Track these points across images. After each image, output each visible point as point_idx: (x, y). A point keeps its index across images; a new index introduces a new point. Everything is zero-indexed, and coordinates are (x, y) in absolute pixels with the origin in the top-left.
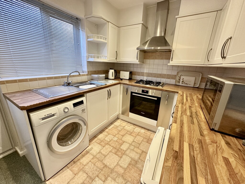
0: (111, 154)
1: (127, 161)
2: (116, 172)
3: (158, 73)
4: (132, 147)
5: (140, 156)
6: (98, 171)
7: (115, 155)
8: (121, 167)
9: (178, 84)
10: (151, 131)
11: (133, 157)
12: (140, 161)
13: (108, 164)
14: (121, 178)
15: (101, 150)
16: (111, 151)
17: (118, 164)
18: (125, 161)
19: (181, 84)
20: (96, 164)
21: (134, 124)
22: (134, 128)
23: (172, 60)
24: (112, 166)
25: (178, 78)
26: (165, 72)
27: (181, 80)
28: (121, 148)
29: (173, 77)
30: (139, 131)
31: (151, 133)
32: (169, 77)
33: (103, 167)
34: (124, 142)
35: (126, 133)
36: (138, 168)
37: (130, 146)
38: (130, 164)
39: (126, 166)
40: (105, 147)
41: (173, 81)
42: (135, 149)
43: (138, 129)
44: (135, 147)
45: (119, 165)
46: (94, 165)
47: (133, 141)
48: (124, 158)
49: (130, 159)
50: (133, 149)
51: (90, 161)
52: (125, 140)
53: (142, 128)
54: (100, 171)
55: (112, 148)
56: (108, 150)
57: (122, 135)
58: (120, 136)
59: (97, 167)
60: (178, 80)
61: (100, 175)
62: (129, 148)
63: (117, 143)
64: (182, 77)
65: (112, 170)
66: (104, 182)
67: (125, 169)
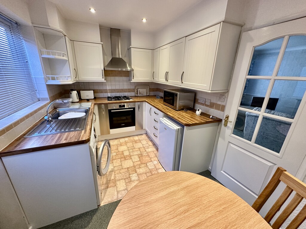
0: (123, 162)
1: (136, 158)
2: (137, 165)
3: (120, 88)
4: (131, 151)
5: (140, 151)
6: (127, 173)
7: (126, 161)
8: (136, 162)
9: (137, 95)
10: (131, 136)
11: (137, 154)
12: (142, 153)
13: (128, 166)
14: (142, 165)
15: (113, 165)
16: (121, 161)
17: (133, 162)
18: (136, 159)
19: (139, 95)
20: (121, 172)
21: (116, 139)
22: (119, 140)
23: (133, 79)
24: (132, 165)
25: (136, 91)
26: (126, 87)
27: (139, 92)
28: (125, 155)
29: (133, 90)
30: (124, 140)
31: (133, 137)
32: (129, 91)
33: (128, 169)
34: (123, 152)
35: (117, 146)
36: (144, 156)
37: (129, 151)
38: (139, 157)
39: (139, 160)
40: (114, 162)
41: (133, 94)
42: (134, 150)
43: (122, 140)
44: (133, 149)
45: (135, 162)
46: (120, 173)
47: (128, 148)
48: (133, 157)
49: (137, 156)
50: (132, 151)
51: (115, 175)
52: (122, 151)
53: (124, 137)
54: (128, 172)
55: (119, 159)
56: (118, 162)
57: (116, 150)
58: (115, 150)
59: (124, 172)
60: (136, 92)
61: (130, 173)
62: (130, 152)
63: (119, 155)
64: (139, 90)
65: (134, 166)
66: (136, 173)
67: (140, 161)
